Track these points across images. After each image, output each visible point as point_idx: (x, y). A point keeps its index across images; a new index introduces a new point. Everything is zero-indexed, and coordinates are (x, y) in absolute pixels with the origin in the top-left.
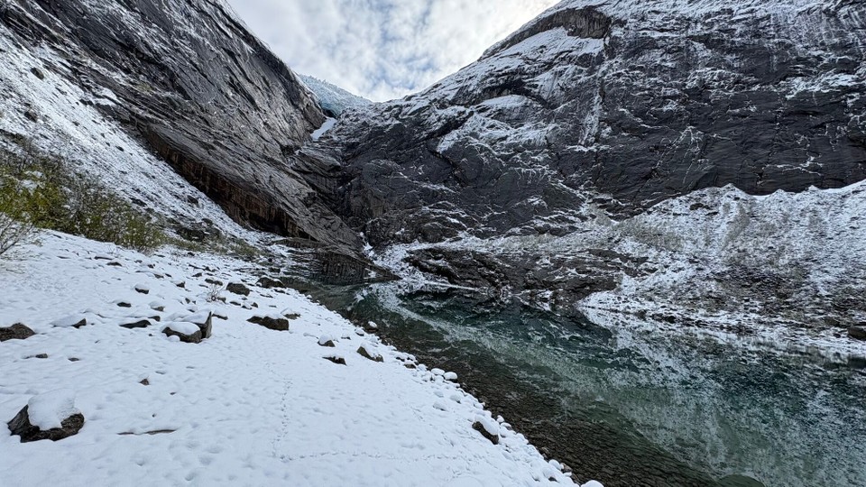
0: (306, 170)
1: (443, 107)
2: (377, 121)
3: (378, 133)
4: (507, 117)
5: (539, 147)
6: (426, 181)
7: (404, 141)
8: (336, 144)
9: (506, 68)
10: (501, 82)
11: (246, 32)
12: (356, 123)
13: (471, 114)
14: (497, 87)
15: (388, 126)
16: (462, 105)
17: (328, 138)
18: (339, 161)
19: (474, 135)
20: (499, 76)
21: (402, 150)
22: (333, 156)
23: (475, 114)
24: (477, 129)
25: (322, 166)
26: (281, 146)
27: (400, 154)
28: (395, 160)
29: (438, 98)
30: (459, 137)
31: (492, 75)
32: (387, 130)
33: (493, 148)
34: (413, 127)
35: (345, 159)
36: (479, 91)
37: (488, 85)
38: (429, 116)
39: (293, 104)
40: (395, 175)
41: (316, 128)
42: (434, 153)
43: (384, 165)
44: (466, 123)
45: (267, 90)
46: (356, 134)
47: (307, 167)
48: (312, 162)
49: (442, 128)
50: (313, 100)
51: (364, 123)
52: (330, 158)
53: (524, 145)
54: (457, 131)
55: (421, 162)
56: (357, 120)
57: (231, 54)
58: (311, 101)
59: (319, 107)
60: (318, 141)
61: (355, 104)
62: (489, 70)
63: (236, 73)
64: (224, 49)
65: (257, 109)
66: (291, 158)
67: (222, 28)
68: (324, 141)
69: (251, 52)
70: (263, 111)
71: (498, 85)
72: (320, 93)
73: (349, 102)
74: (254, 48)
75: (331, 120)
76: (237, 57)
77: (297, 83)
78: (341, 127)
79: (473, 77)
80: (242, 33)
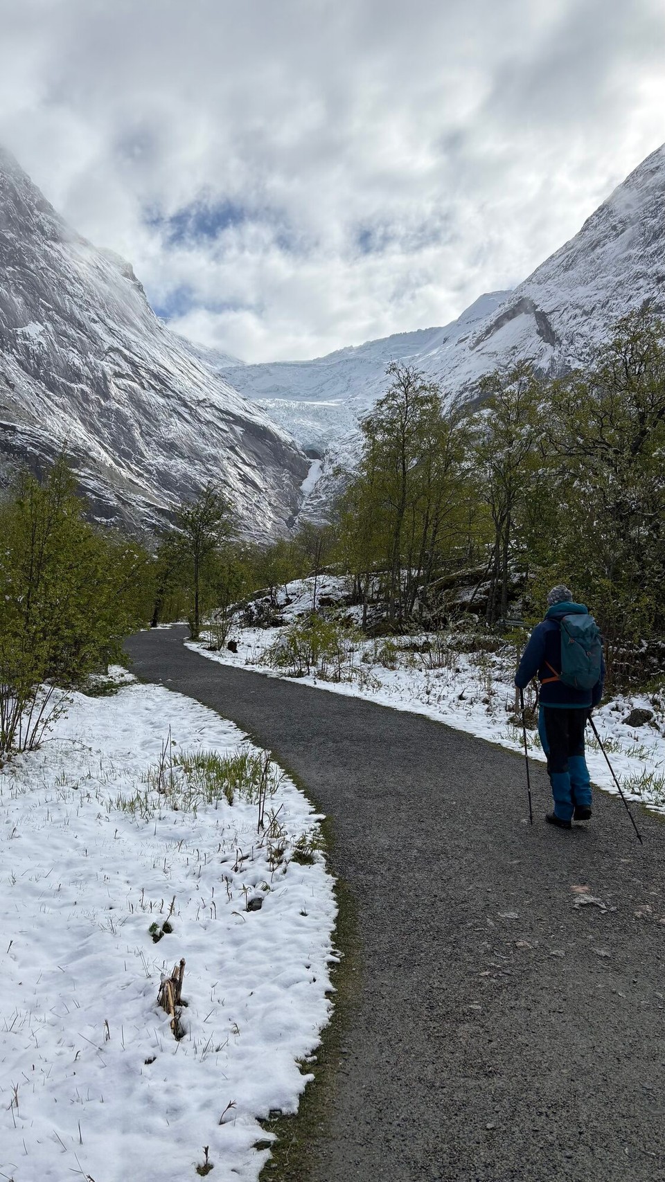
8: (325, 504)
9: (480, 377)
10: (476, 396)
11: (233, 416)
14: (471, 403)
17: (317, 497)
18: (330, 521)
20: (473, 389)
22: (325, 518)
26: (286, 520)
31: (466, 389)
37: (462, 403)
39: (281, 465)
41: (303, 478)
45: (261, 465)
46: (340, 491)
50: (296, 449)
52: (323, 521)
57: (232, 449)
58: (295, 452)
59: (303, 454)
60: (311, 502)
61: (336, 437)
62: (464, 383)
63: (240, 465)
64: (227, 447)
65: (260, 490)
66: (294, 529)
67: (221, 426)
68: (315, 502)
69: (241, 433)
70: (264, 490)
71: (472, 400)
72: (301, 435)
73: (330, 435)
74: (242, 427)
75: (316, 463)
76: (237, 448)
77: (279, 440)
78: (326, 482)
79: (448, 394)
80: (231, 419)
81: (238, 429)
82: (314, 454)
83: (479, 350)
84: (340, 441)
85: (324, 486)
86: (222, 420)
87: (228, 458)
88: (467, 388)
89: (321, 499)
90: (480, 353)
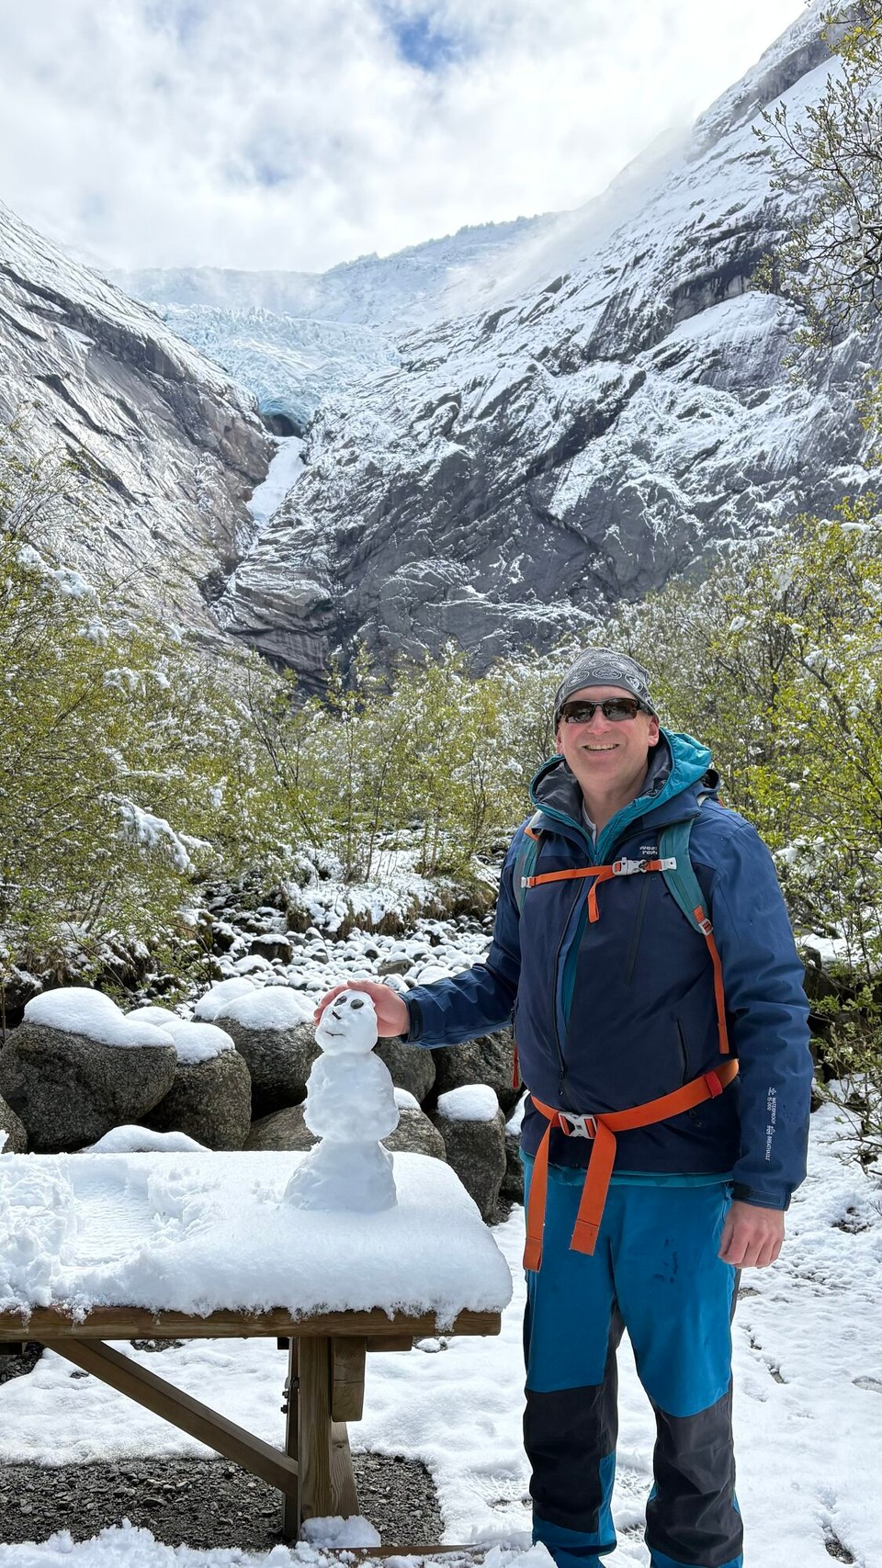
0: (259, 626)
1: (567, 367)
2: (399, 457)
3: (404, 491)
4: (731, 373)
5: (781, 474)
6: (528, 598)
7: (470, 497)
8: (312, 540)
9: (732, 212)
10: (721, 260)
11: (64, 303)
12: (350, 469)
13: (639, 380)
14: (709, 278)
15: (426, 468)
16: (613, 359)
17: (290, 523)
18: (325, 586)
19: (641, 449)
20: (712, 242)
21: (466, 522)
22: (311, 575)
23: (651, 378)
24: (652, 428)
25: (291, 611)
26: (198, 580)
27: (464, 536)
28: (456, 555)
29: (553, 345)
30: (605, 460)
31: (693, 242)
32: (427, 478)
33: (682, 487)
34: (490, 451)
35: (338, 576)
36: (660, 303)
37: (684, 278)
38: (530, 408)
39: (194, 441)
40: (456, 596)
41: (256, 482)
42: (547, 518)
43: (428, 577)
44: (623, 414)
45: (136, 433)
46: (354, 504)
47: (260, 617)
48: (268, 604)
49: (563, 439)
50: (237, 407)
51: (372, 470)
52: (306, 584)
53: (749, 472)
54: (602, 440)
55: (516, 548)
56: (353, 459)
57: (53, 382)
58: (233, 412)
59: (256, 419)
60: (271, 536)
61: (344, 381)
62: (686, 228)
63: (74, 427)
64: (39, 378)
65: (130, 499)
66: (223, 604)
67: (24, 323)
68: (284, 536)
69: (85, 348)
70: (142, 499)
71: (711, 269)
72: (251, 375)
73: (329, 377)
74: (89, 334)
75: (290, 447)
76: (66, 383)
77: (192, 379)
78: (317, 485)
79: (642, 257)
80: (58, 309)
81: (76, 339)
82: (285, 425)
83: (720, 155)
84: (352, 390)
85: (310, 494)
86: (31, 308)
87: (37, 405)
88: (697, 239)
89: (300, 528)
90: (720, 161)
